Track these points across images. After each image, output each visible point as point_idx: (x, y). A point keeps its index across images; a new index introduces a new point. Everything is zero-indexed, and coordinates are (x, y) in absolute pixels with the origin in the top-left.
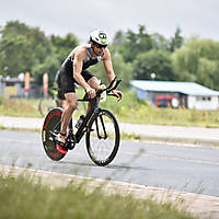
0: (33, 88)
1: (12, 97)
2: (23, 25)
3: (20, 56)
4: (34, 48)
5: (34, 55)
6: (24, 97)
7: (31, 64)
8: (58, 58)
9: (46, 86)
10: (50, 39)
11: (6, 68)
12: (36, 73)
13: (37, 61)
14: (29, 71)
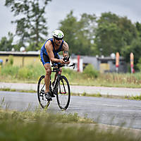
0: (122, 64)
1: (106, 71)
2: (114, 15)
3: (111, 40)
4: (123, 33)
5: (122, 39)
6: (115, 71)
7: (121, 46)
9: (132, 63)
10: (135, 26)
11: (101, 49)
12: (124, 52)
13: (126, 43)
14: (119, 51)
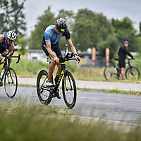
0: (98, 59)
1: (82, 66)
2: (91, 11)
3: (88, 35)
4: (98, 29)
5: (99, 35)
6: (91, 65)
7: (97, 41)
8: (117, 37)
9: (108, 58)
10: (111, 22)
11: (78, 45)
12: (100, 47)
13: (101, 39)
14: (95, 46)
